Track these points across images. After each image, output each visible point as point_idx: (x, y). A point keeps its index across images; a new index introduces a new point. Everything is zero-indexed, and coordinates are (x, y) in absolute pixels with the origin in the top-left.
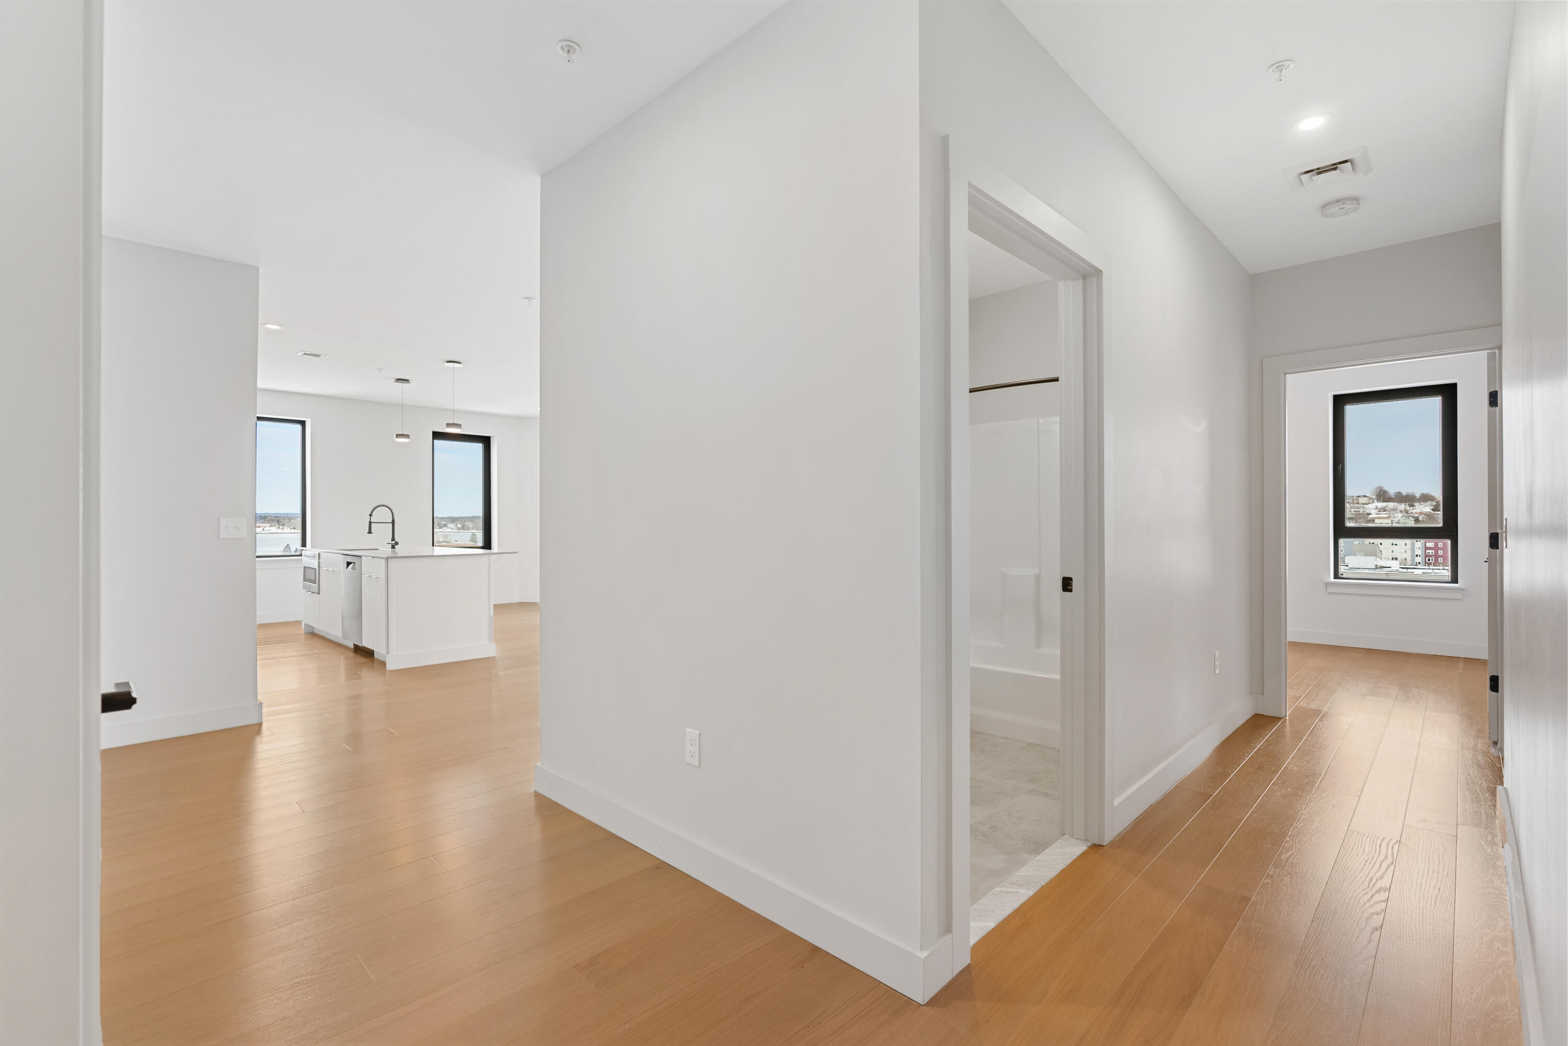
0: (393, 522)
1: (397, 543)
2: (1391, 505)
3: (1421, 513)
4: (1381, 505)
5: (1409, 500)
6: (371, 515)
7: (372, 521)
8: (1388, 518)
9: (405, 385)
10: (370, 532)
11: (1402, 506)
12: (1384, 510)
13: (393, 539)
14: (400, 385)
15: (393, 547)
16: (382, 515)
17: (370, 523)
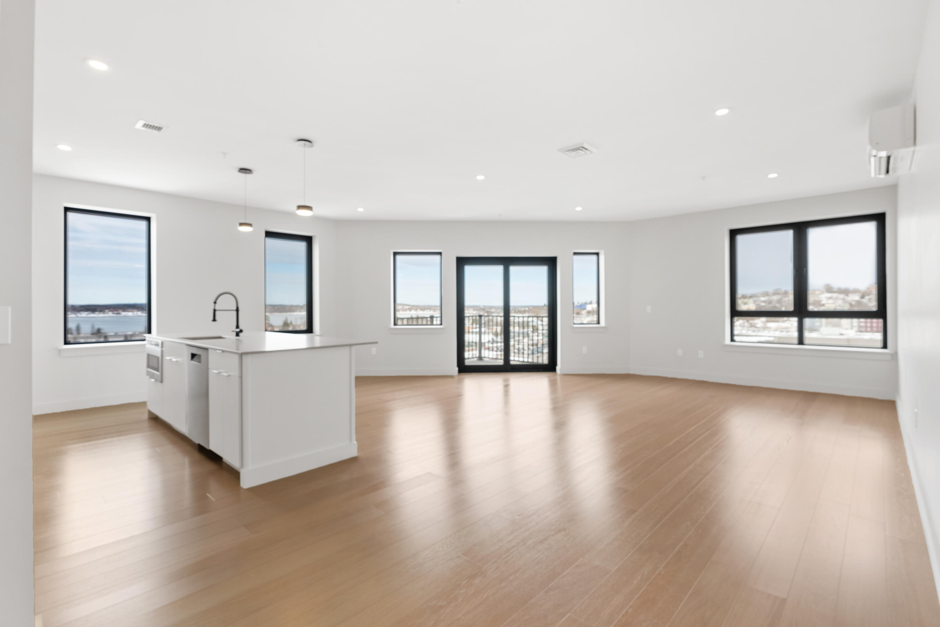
0: (237, 310)
1: (241, 331)
2: (835, 295)
3: (853, 301)
4: (829, 295)
5: (846, 292)
6: (215, 303)
7: (217, 308)
8: (833, 303)
9: (248, 176)
10: (214, 320)
11: (842, 296)
12: (830, 298)
13: (237, 327)
14: (242, 175)
15: (237, 334)
16: (226, 303)
17: (215, 311)
